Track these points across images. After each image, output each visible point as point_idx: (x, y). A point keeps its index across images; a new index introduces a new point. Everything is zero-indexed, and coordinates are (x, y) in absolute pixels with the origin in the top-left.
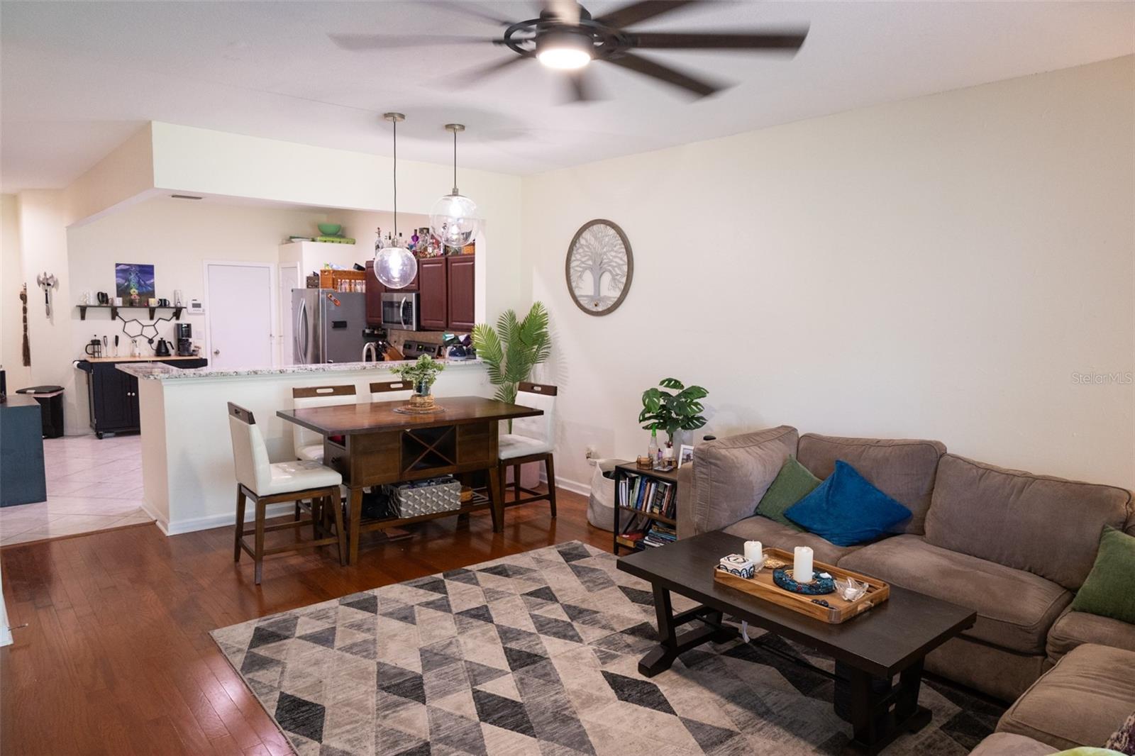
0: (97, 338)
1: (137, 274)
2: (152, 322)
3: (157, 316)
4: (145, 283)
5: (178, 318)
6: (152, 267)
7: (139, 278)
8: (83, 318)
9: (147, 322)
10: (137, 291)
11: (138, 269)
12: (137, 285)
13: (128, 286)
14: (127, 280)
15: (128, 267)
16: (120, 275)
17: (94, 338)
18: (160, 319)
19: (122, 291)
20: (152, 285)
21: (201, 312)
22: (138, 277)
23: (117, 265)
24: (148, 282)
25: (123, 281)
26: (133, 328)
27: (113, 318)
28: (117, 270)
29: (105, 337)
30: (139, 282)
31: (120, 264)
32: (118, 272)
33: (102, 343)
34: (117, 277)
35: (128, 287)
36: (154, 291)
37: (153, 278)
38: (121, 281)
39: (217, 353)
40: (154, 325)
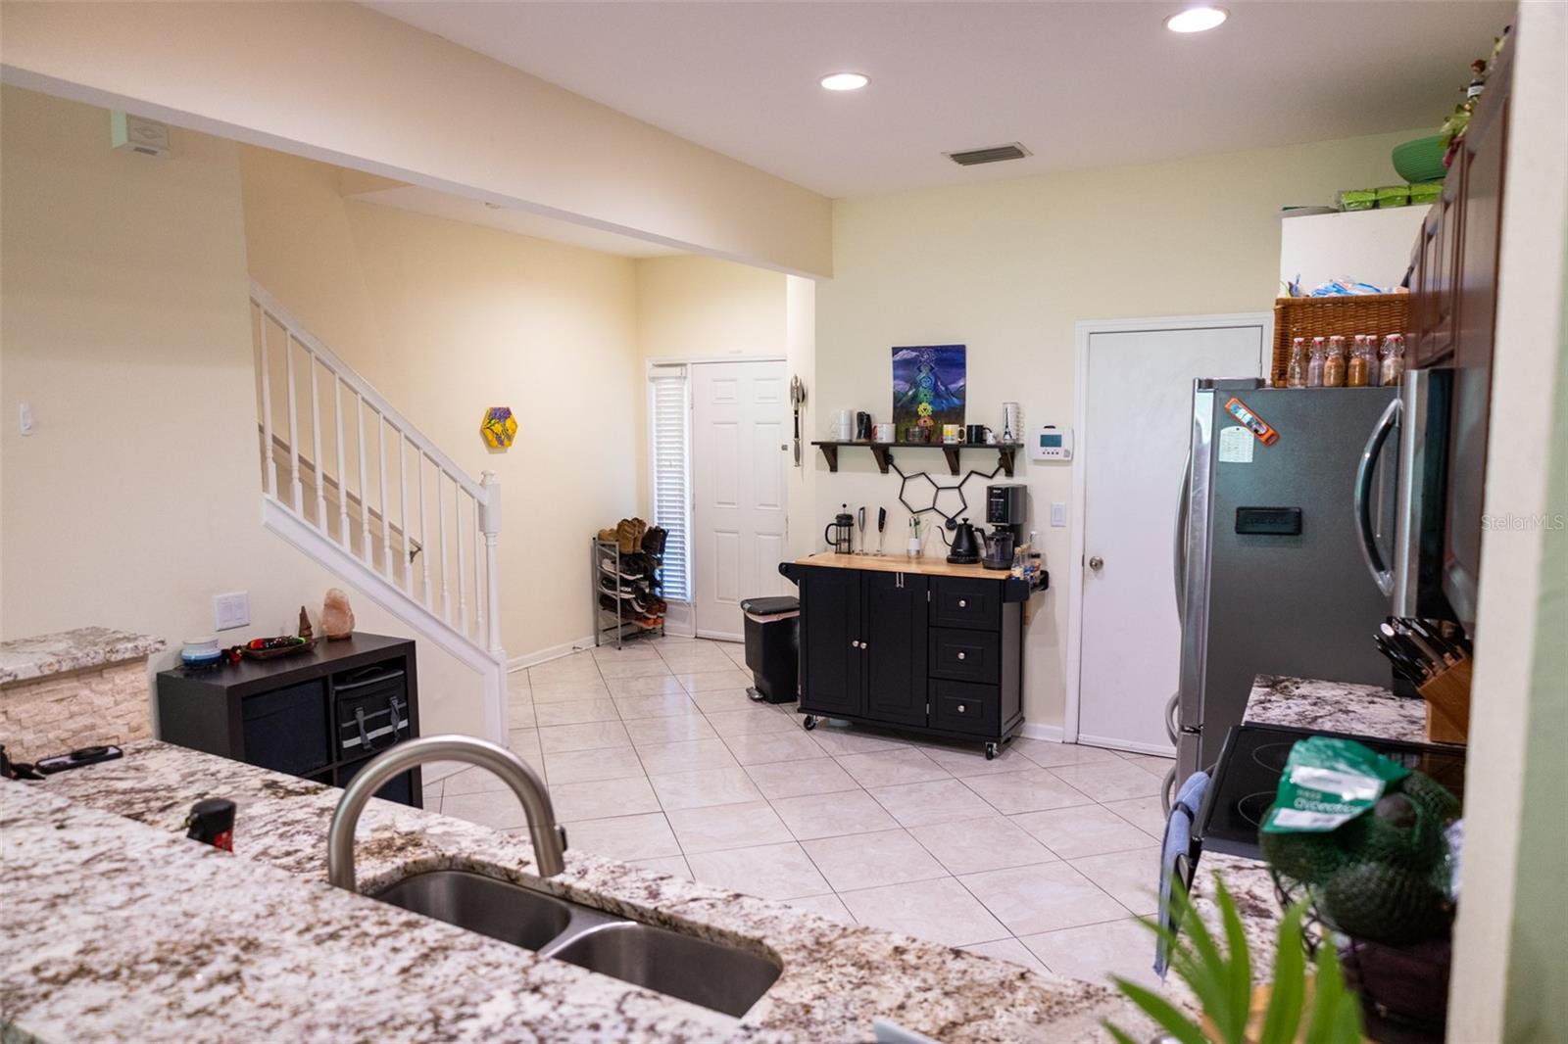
0: (848, 511)
1: (932, 369)
2: (957, 481)
3: (966, 465)
4: (947, 389)
5: (1010, 473)
6: (960, 350)
7: (937, 378)
8: (834, 468)
9: (946, 479)
10: (930, 408)
11: (934, 356)
12: (930, 395)
13: (915, 397)
14: (915, 384)
15: (914, 354)
16: (900, 372)
17: (841, 511)
18: (972, 472)
19: (904, 410)
20: (961, 394)
21: (1061, 457)
22: (934, 374)
23: (896, 351)
24: (952, 387)
25: (907, 387)
26: (920, 493)
27: (885, 470)
28: (894, 362)
29: (863, 509)
30: (935, 388)
31: (901, 349)
32: (897, 365)
33: (855, 521)
34: (895, 377)
35: (915, 400)
36: (963, 407)
37: (963, 375)
38: (903, 386)
39: (1097, 565)
40: (959, 488)
